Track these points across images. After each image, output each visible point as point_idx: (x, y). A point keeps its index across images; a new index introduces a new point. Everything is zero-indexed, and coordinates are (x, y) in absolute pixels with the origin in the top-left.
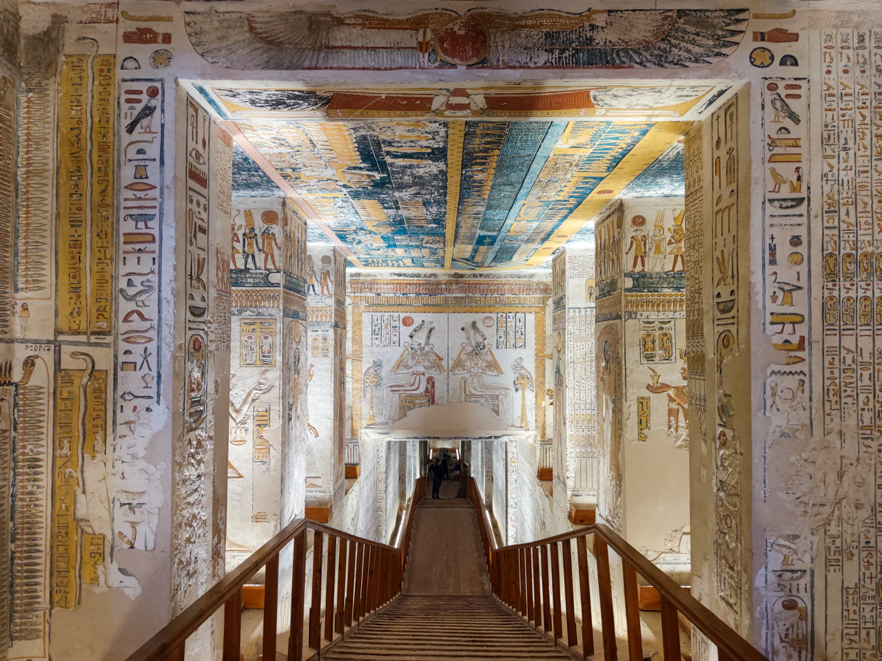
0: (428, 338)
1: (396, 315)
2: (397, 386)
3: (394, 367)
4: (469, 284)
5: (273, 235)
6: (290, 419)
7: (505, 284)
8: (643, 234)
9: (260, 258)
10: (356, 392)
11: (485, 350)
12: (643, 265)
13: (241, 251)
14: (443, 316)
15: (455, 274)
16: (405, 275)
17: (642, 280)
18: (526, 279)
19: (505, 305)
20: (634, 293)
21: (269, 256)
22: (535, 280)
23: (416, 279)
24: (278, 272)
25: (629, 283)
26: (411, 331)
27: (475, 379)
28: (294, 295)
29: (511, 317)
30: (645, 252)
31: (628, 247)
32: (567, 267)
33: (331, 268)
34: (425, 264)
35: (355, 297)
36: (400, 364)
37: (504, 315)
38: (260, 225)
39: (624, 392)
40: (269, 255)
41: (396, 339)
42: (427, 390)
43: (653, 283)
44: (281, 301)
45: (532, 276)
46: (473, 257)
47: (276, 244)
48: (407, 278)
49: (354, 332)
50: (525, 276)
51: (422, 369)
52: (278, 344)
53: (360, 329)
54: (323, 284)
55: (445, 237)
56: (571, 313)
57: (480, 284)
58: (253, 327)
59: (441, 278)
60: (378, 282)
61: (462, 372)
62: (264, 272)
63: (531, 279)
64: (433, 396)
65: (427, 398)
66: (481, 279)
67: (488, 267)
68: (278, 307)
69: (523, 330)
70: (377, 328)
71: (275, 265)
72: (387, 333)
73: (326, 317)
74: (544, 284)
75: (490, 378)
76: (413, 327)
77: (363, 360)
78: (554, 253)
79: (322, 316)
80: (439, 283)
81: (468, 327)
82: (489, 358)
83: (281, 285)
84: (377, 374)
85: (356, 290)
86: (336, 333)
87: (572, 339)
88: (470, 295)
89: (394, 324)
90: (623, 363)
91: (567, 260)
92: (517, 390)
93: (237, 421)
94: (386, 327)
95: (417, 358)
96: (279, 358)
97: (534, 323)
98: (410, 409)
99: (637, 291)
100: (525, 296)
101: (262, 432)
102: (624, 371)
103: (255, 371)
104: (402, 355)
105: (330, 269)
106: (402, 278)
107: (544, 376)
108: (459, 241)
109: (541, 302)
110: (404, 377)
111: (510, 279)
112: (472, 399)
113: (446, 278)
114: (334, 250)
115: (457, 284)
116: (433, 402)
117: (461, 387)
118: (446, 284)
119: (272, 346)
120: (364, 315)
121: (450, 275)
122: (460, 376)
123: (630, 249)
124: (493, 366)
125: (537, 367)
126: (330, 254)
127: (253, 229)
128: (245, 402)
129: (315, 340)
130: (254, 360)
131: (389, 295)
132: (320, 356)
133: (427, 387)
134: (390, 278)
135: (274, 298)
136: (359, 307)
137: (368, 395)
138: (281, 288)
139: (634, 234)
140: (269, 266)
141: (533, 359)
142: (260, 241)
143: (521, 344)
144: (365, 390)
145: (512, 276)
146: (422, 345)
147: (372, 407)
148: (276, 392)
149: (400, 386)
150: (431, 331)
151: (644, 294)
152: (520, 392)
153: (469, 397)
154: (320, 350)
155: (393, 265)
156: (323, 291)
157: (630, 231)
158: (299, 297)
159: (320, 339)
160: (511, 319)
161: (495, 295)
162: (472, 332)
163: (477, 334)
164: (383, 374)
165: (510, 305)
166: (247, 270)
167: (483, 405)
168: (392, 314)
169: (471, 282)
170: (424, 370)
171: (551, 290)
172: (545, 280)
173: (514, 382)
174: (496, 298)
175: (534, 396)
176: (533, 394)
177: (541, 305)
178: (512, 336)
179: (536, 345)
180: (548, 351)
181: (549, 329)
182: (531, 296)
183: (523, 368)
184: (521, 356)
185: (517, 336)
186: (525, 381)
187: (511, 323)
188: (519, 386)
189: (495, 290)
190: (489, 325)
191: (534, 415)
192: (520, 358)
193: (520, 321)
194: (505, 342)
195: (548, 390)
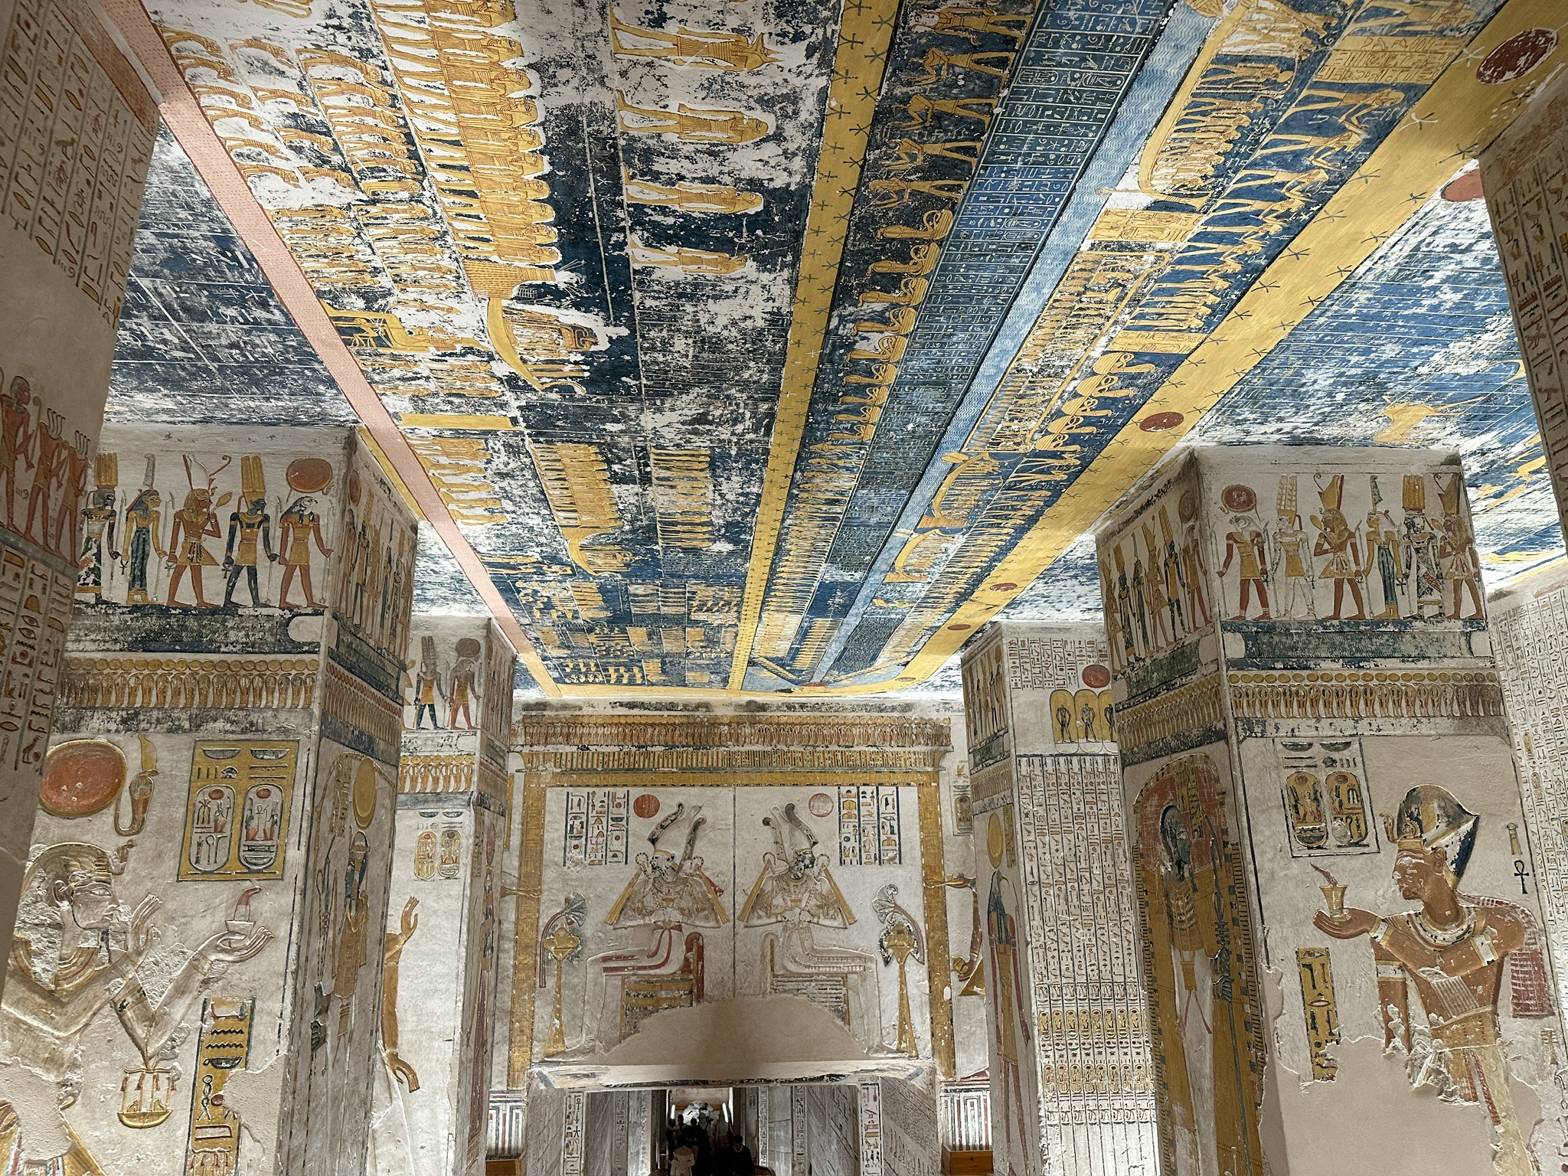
0: (691, 842)
1: (621, 792)
2: (618, 958)
3: (612, 913)
4: (778, 724)
5: (315, 518)
6: (318, 1042)
7: (854, 725)
8: (1253, 528)
9: (270, 578)
10: (523, 975)
11: (816, 869)
12: (1264, 603)
13: (221, 559)
14: (725, 793)
15: (749, 703)
16: (642, 705)
17: (1265, 638)
18: (896, 714)
19: (854, 768)
20: (1254, 672)
21: (297, 572)
22: (913, 715)
23: (666, 713)
24: (316, 613)
25: (1235, 647)
26: (653, 828)
27: (795, 937)
28: (363, 690)
29: (868, 795)
30: (1264, 572)
31: (1222, 559)
32: (1007, 663)
33: (477, 666)
34: (690, 676)
35: (532, 754)
36: (628, 905)
37: (854, 790)
38: (278, 492)
39: (1259, 934)
40: (295, 568)
41: (618, 846)
42: (686, 967)
43: (1294, 648)
44: (317, 693)
45: (908, 707)
46: (794, 653)
47: (319, 541)
48: (647, 712)
49: (524, 833)
50: (893, 709)
51: (676, 917)
52: (296, 813)
53: (541, 826)
54: (457, 702)
55: (742, 588)
56: (1024, 769)
57: (801, 724)
58: (230, 764)
59: (719, 712)
60: (586, 721)
61: (766, 921)
62: (278, 612)
63: (907, 715)
64: (700, 980)
65: (687, 986)
66: (804, 714)
67: (822, 684)
68: (307, 707)
69: (895, 823)
70: (577, 822)
71: (309, 596)
72: (600, 834)
73: (458, 780)
74: (934, 726)
75: (828, 935)
76: (659, 818)
77: (544, 897)
78: (966, 645)
79: (447, 779)
80: (714, 723)
81: (777, 816)
82: (824, 887)
83: (322, 649)
84: (573, 930)
85: (535, 739)
86: (479, 822)
87: (1031, 828)
88: (782, 747)
89: (615, 812)
90: (1249, 856)
91: (1005, 649)
92: (887, 962)
93: (150, 1051)
94: (599, 820)
95: (665, 889)
96: (295, 855)
97: (917, 807)
98: (647, 1013)
99: (1258, 667)
100: (896, 749)
101: (220, 1086)
102: (1253, 879)
103: (224, 893)
104: (631, 885)
105: (475, 667)
106: (636, 712)
107: (944, 927)
108: (773, 603)
109: (929, 760)
110: (632, 935)
111: (864, 713)
112: (790, 986)
113: (730, 712)
114: (488, 626)
115: (752, 724)
116: (700, 996)
117: (763, 956)
118: (729, 725)
119: (279, 820)
120: (550, 794)
121: (738, 706)
122: (760, 930)
123: (1227, 564)
124: (834, 904)
125: (927, 907)
126: (479, 635)
127: (260, 504)
128: (180, 990)
129: (428, 836)
130: (222, 859)
131: (607, 750)
132: (437, 877)
133: (686, 960)
134: (610, 712)
135: (300, 683)
136: (539, 776)
137: (551, 983)
138: (321, 658)
139: (1232, 529)
140: (297, 597)
141: (918, 886)
142: (276, 533)
143: (891, 854)
144: (543, 971)
145: (866, 707)
146: (677, 861)
147: (559, 1011)
148: (277, 959)
149: (625, 958)
150: (696, 827)
151: (1276, 673)
152: (895, 965)
153: (783, 981)
154: (437, 864)
155: (619, 682)
156: (454, 721)
157: (1221, 523)
158: (379, 701)
159: (438, 835)
160: (868, 800)
161: (833, 747)
162: (786, 828)
163: (798, 833)
164: (588, 931)
165: (866, 768)
166: (230, 608)
167: (813, 999)
168: (612, 790)
169: (783, 720)
170: (680, 918)
171: (948, 736)
172: (934, 716)
173: (881, 941)
174: (835, 753)
175: (926, 975)
176: (923, 970)
177: (930, 769)
178: (871, 837)
179: (923, 855)
180: (951, 869)
181: (949, 822)
182: (907, 749)
183: (898, 909)
184: (892, 882)
185: (882, 838)
186: (904, 939)
187: (869, 809)
188: (890, 951)
189: (831, 736)
190: (822, 812)
191: (928, 1021)
192: (891, 886)
193: (887, 804)
194: (857, 851)
195: (955, 961)
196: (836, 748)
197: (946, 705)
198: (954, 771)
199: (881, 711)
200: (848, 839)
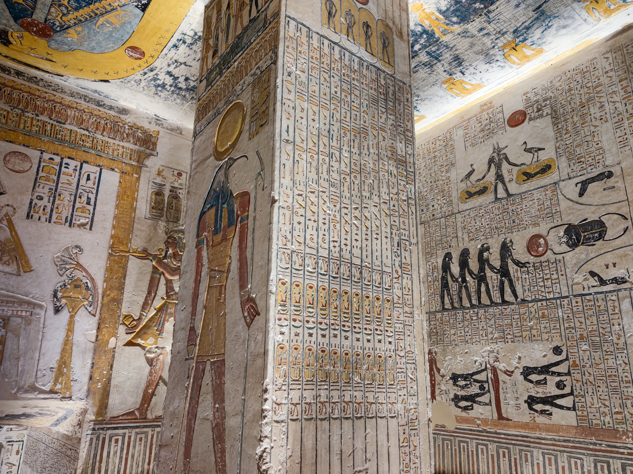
7: (70, 107)
18: (112, 113)
19: (62, 141)
22: (129, 119)
29: (72, 167)
37: (57, 159)
45: (124, 111)
50: (111, 108)
63: (123, 117)
66: (19, 81)
69: (92, 197)
74: (145, 132)
92: (57, 310)
97: (116, 189)
100: (106, 139)
107: (121, 288)
109: (135, 156)
111: (82, 102)
124: (11, 252)
125: (109, 270)
141: (104, 253)
143: (83, 221)
152: (65, 315)
160: (70, 171)
161: (44, 118)
165: (74, 145)
171: (155, 144)
172: (146, 126)
173: (55, 292)
174: (44, 123)
175: (95, 326)
176: (93, 322)
177: (134, 163)
178: (66, 202)
179: (114, 227)
180: (137, 243)
181: (143, 207)
182: (117, 142)
183: (79, 266)
184: (78, 244)
185: (77, 205)
186: (81, 293)
187: (69, 177)
188: (64, 301)
189: (44, 109)
190: (17, 168)
191: (89, 365)
192: (77, 247)
193: (88, 179)
194: (48, 210)
195: (126, 316)
196: (47, 119)
197: (158, 120)
198: (154, 171)
199: (100, 106)
200: (41, 198)
